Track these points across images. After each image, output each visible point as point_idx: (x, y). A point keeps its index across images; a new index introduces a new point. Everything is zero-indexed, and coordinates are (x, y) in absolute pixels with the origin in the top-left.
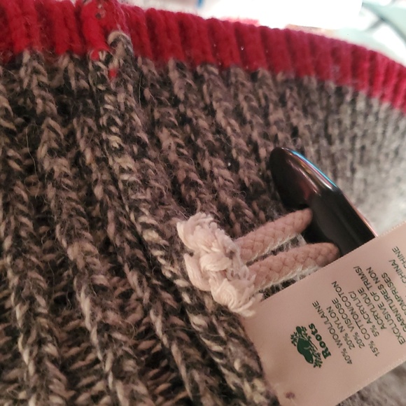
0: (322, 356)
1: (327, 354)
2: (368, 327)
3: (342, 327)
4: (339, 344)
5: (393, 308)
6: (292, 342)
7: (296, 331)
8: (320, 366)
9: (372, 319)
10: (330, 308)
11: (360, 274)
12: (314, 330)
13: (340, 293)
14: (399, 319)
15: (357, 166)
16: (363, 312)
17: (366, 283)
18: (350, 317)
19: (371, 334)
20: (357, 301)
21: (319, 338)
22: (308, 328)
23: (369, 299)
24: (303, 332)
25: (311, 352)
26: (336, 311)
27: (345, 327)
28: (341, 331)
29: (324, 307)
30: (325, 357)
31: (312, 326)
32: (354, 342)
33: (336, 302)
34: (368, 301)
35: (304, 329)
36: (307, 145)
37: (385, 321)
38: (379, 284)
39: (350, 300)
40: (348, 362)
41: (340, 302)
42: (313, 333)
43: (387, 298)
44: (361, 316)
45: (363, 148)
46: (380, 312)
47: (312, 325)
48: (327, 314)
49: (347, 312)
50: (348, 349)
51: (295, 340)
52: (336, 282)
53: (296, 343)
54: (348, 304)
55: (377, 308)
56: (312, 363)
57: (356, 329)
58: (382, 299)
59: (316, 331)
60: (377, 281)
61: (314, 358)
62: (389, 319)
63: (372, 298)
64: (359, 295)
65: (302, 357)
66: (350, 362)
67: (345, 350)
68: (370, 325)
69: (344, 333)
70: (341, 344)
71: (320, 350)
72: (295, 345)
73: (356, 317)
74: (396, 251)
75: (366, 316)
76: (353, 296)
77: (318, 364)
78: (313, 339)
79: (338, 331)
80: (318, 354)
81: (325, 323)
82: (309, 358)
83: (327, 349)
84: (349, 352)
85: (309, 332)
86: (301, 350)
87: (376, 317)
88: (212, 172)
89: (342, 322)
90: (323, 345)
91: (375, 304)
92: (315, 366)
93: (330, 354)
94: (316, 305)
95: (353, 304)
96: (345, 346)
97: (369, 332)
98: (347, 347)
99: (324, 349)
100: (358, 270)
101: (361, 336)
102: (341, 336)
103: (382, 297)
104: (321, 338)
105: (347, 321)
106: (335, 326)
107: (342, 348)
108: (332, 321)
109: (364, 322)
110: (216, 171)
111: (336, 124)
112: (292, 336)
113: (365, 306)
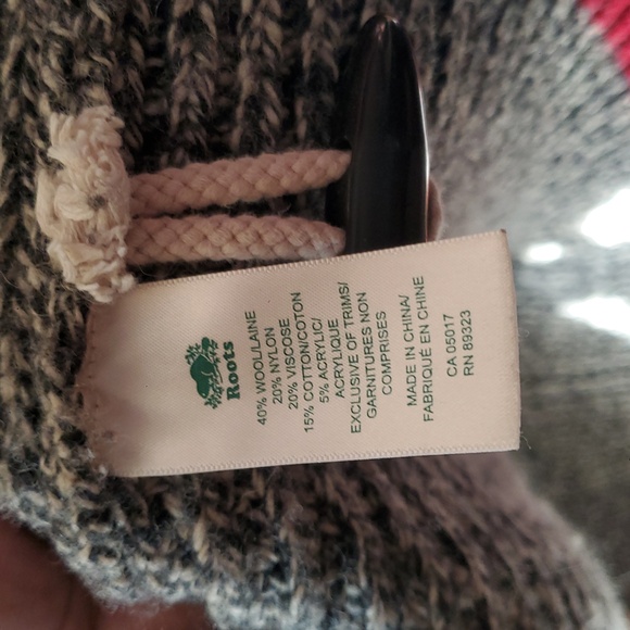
0: (224, 395)
1: (233, 394)
2: (318, 383)
3: (277, 366)
4: (261, 388)
5: (370, 373)
6: (187, 357)
7: (200, 344)
8: (215, 406)
9: (330, 374)
10: (272, 329)
11: (342, 297)
12: (229, 352)
13: (297, 314)
14: (370, 393)
15: (507, 105)
16: (320, 357)
17: (347, 315)
18: (297, 355)
19: (317, 396)
20: (319, 337)
21: (232, 367)
22: (221, 346)
23: (339, 340)
24: (210, 349)
25: (211, 382)
26: (279, 337)
27: (282, 367)
28: (273, 371)
29: (261, 325)
30: (229, 397)
31: (228, 345)
32: (285, 395)
33: (284, 325)
34: (335, 343)
35: (214, 345)
36: (459, 38)
37: (348, 386)
38: (365, 325)
39: (309, 330)
40: (259, 421)
41: (292, 327)
42: (226, 356)
43: (368, 352)
44: (314, 362)
45: (529, 81)
46: (346, 369)
47: (230, 344)
48: (261, 337)
49: (296, 346)
50: (270, 401)
51: (192, 355)
52: (298, 294)
53: (191, 361)
54: (302, 335)
55: (345, 361)
56: (205, 397)
57: (298, 378)
58: (360, 351)
59: (233, 355)
60: (365, 317)
61: (211, 392)
62: (356, 386)
63: (344, 341)
64: (326, 329)
65: (194, 384)
66: (262, 421)
67: (264, 400)
68: (322, 382)
69: (275, 375)
70: (264, 390)
71: (226, 384)
72: (189, 363)
73: (306, 359)
74: (419, 283)
75: (322, 366)
76: (317, 326)
77: (213, 403)
78: (223, 365)
79: (267, 369)
80: (220, 388)
81: (253, 349)
82: (202, 389)
83: (237, 388)
84: (270, 407)
85: (220, 352)
86: (194, 373)
87: (338, 375)
88: (248, 19)
89: (281, 357)
90: (233, 378)
91: (346, 353)
92: (206, 404)
93: (238, 396)
94: (251, 318)
95: (311, 339)
96: (268, 394)
97: (316, 391)
98: (270, 397)
99: (232, 386)
100: (344, 290)
101: (300, 392)
102: (269, 378)
103: (361, 346)
104: (234, 369)
105: (290, 361)
106: (266, 360)
107: (263, 395)
108: (265, 349)
109: (315, 372)
110: (257, 19)
111: (513, 25)
112: (190, 348)
113: (328, 349)
